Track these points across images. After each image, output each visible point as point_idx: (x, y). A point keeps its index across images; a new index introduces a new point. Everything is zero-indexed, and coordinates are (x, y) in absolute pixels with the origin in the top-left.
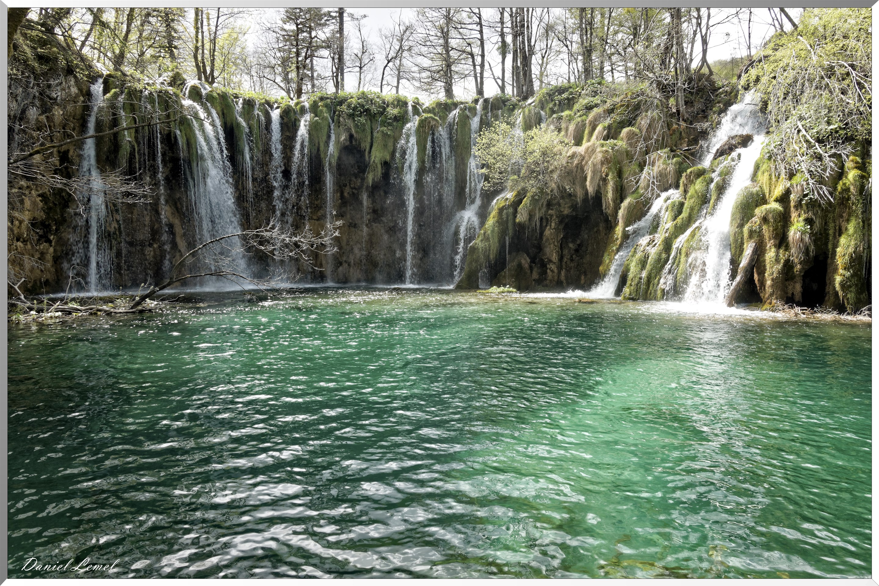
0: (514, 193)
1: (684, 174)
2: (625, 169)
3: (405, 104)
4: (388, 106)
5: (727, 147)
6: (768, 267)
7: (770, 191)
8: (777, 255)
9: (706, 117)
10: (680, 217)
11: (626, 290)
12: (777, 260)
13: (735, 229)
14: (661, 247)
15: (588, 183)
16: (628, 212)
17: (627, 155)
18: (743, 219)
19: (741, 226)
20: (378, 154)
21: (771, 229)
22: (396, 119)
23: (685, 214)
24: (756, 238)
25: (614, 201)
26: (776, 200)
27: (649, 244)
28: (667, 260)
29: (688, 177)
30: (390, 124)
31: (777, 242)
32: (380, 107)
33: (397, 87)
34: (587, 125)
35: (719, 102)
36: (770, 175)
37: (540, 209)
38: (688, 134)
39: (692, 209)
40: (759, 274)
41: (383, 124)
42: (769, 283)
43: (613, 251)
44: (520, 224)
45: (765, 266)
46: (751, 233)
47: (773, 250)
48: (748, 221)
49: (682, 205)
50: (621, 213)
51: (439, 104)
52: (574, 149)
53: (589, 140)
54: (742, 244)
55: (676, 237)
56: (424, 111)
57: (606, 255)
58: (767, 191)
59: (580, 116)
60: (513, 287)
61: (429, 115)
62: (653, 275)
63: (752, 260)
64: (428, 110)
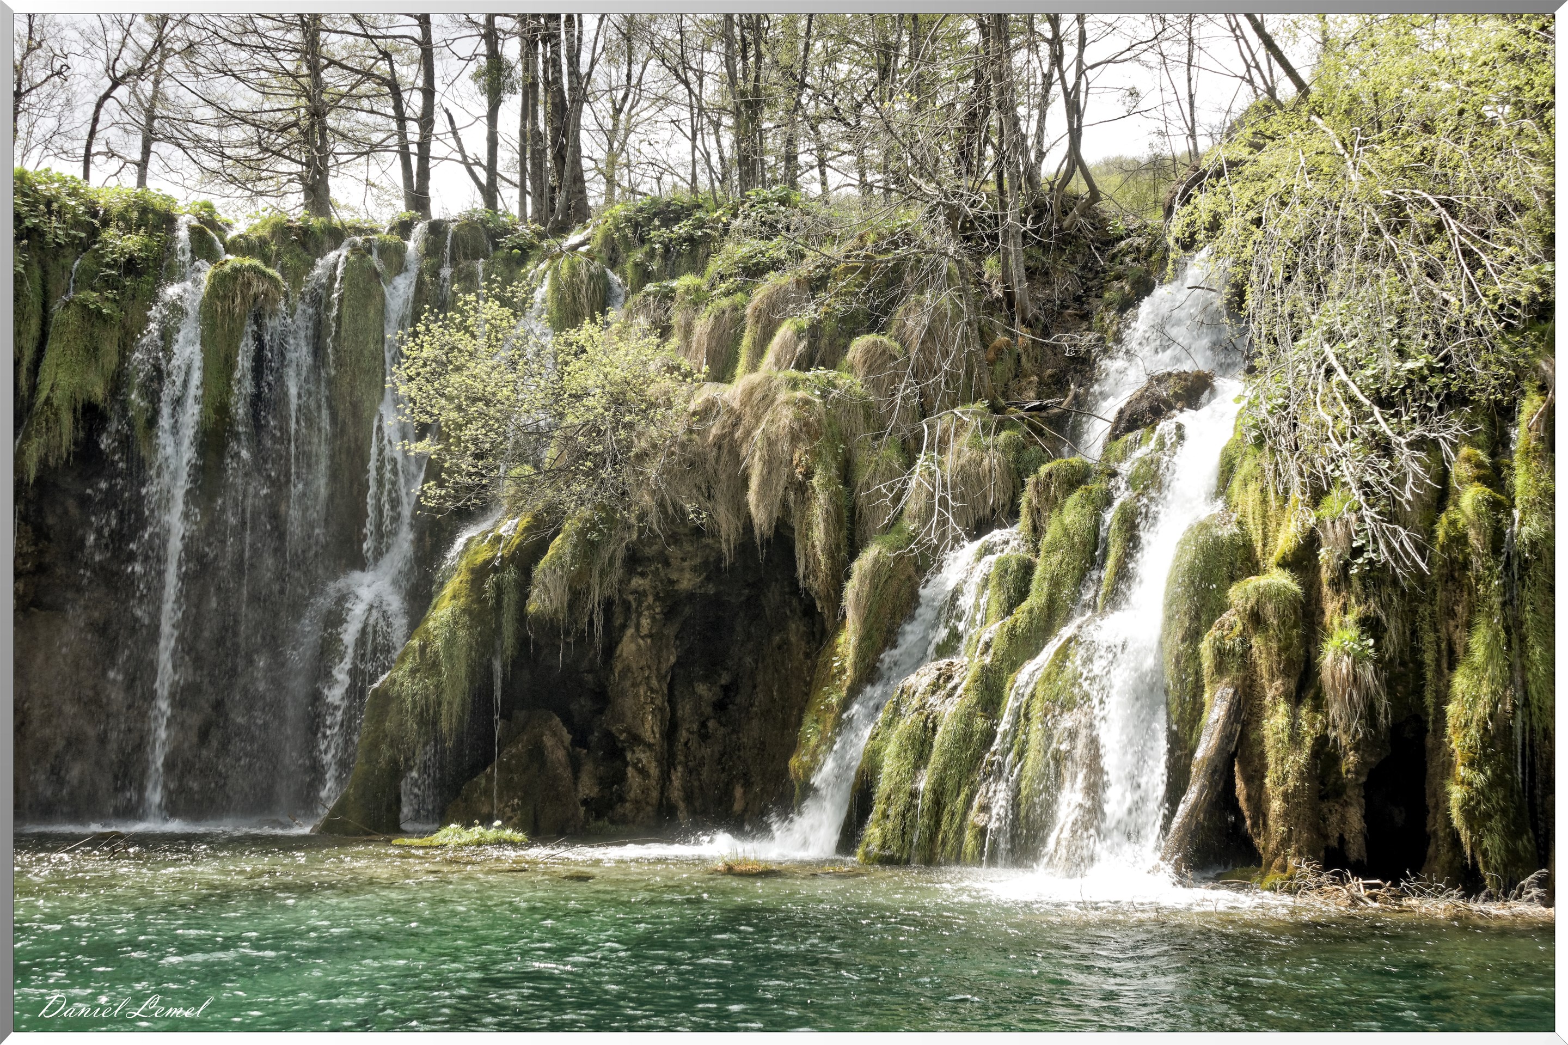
0: (522, 521)
1: (1031, 480)
2: (862, 457)
3: (168, 220)
4: (106, 223)
5: (1145, 404)
6: (1271, 757)
7: (1265, 536)
8: (1294, 726)
9: (1085, 316)
10: (1025, 606)
11: (873, 833)
12: (1295, 739)
13: (1176, 643)
14: (973, 697)
15: (752, 496)
16: (873, 587)
17: (867, 416)
18: (1197, 617)
19: (1194, 636)
20: (64, 379)
21: (1274, 645)
22: (131, 266)
23: (1036, 599)
24: (1234, 673)
25: (832, 553)
26: (1283, 564)
27: (935, 688)
28: (989, 736)
29: (1043, 487)
30: (109, 283)
31: (1292, 686)
32: (77, 224)
33: (142, 166)
34: (749, 321)
35: (1118, 277)
36: (1263, 491)
37: (603, 574)
38: (1040, 363)
39: (1056, 583)
40: (1248, 780)
41: (86, 280)
42: (1276, 806)
43: (829, 707)
44: (538, 619)
45: (1262, 756)
46: (1221, 655)
47: (1282, 707)
48: (1210, 624)
49: (1027, 569)
50: (852, 589)
51: (282, 230)
52: (710, 391)
53: (753, 367)
54: (1198, 688)
55: (1015, 666)
56: (232, 248)
57: (808, 719)
58: (1257, 537)
59: (728, 293)
60: (515, 827)
61: (248, 262)
62: (950, 784)
63: (1226, 737)
64: (241, 247)
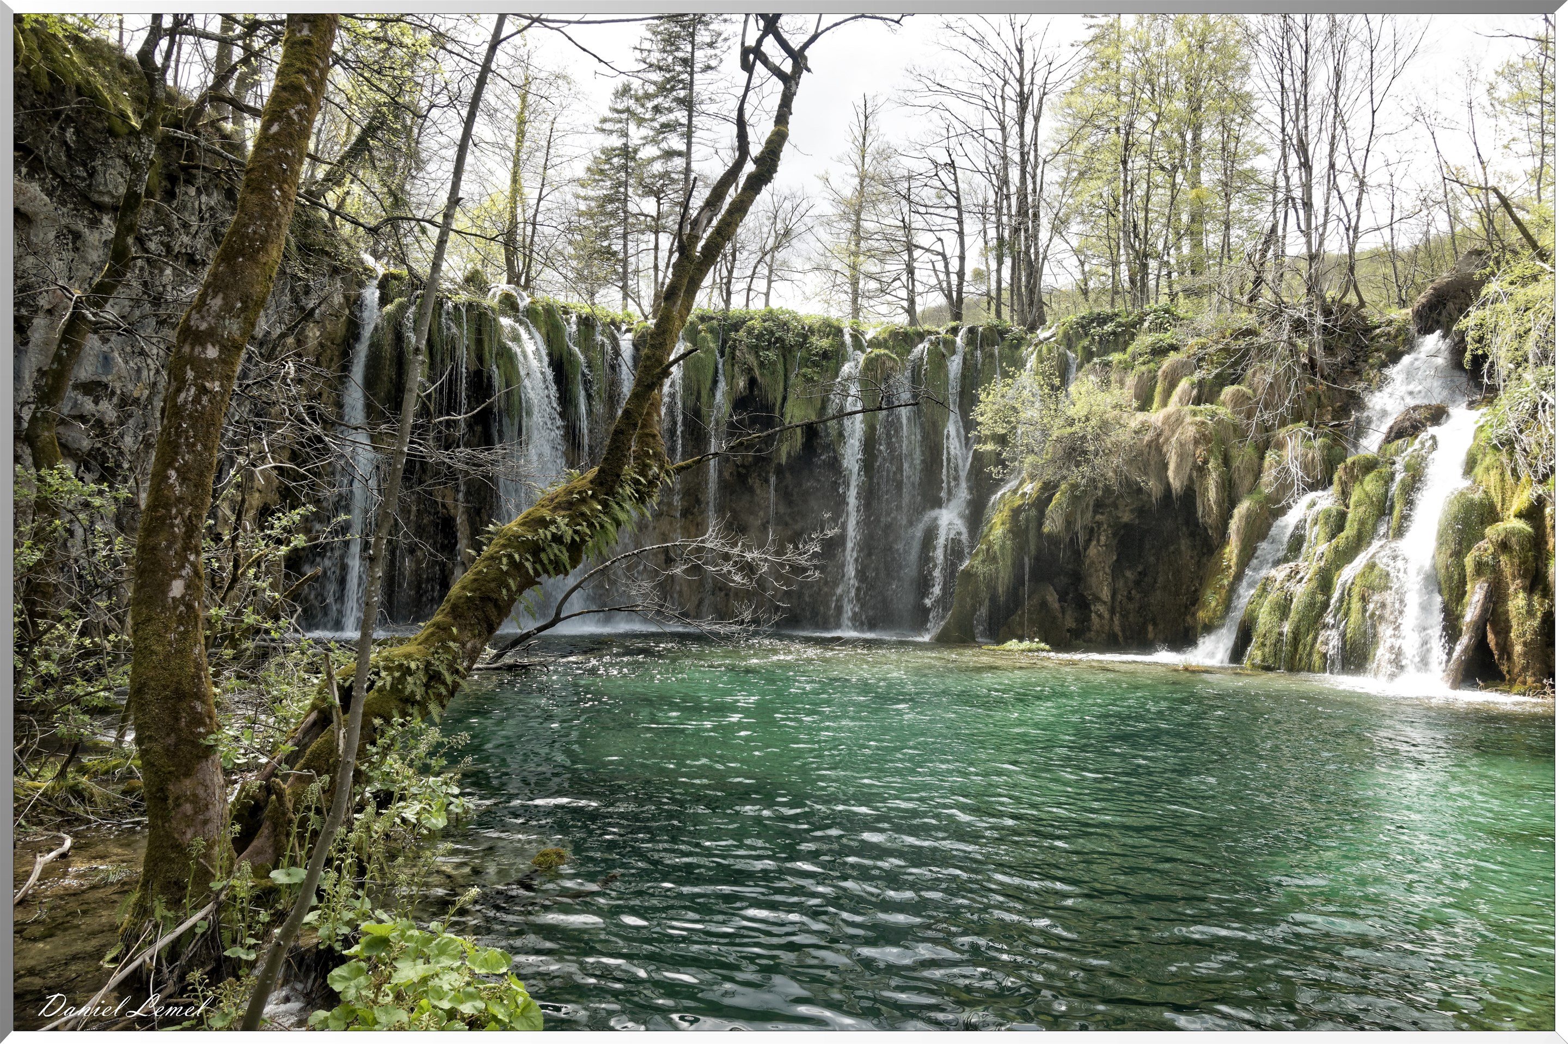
0: (1037, 485)
1: (1341, 466)
2: (1234, 452)
3: (839, 331)
4: (813, 333)
5: (1407, 424)
6: (1514, 623)
7: (1503, 500)
8: (1530, 605)
9: (1358, 373)
10: (1343, 535)
11: (1254, 653)
12: (1530, 613)
13: (1444, 559)
14: (1314, 584)
15: (1171, 473)
16: (1247, 523)
17: (1235, 430)
18: (1460, 544)
19: (1458, 554)
20: (797, 412)
21: (1516, 561)
22: (825, 355)
23: (1350, 530)
24: (1488, 575)
25: (1219, 503)
26: (1519, 515)
27: (1289, 578)
28: (1326, 605)
29: (1349, 470)
30: (815, 364)
31: (1528, 583)
32: (798, 335)
34: (1160, 379)
35: (1376, 350)
36: (1502, 474)
37: (1083, 513)
38: (1332, 400)
39: (1362, 523)
40: (1496, 634)
41: (805, 362)
42: (1518, 649)
43: (1222, 586)
44: (1050, 536)
45: (1507, 621)
46: (1480, 567)
47: (1521, 595)
48: (1469, 548)
49: (1342, 516)
50: (1234, 525)
51: (895, 334)
52: (1141, 416)
53: (1164, 404)
54: (1463, 582)
55: (1339, 568)
56: (872, 344)
57: (1209, 592)
58: (1497, 500)
59: (1144, 363)
60: (1047, 643)
61: (882, 351)
62: (1303, 630)
63: (1485, 610)
64: (876, 343)
